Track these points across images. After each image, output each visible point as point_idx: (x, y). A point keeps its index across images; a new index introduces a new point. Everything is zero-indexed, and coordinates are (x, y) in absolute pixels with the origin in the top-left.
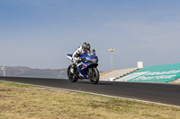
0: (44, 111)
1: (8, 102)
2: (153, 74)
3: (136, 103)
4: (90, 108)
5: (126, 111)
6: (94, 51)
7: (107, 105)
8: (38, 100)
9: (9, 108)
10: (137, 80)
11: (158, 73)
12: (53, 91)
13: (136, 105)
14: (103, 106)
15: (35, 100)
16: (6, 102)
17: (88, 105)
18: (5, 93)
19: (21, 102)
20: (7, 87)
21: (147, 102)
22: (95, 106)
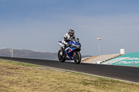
0: (44, 86)
1: (15, 78)
2: (132, 59)
3: (119, 82)
4: (82, 85)
5: (111, 89)
6: (78, 39)
7: (95, 83)
8: (40, 77)
9: (17, 83)
10: (119, 64)
11: (136, 59)
12: (52, 71)
13: (119, 84)
14: (92, 84)
15: (37, 77)
16: (14, 78)
17: (80, 83)
18: (13, 71)
19: (26, 79)
20: (15, 66)
21: (128, 82)
22: (86, 84)
